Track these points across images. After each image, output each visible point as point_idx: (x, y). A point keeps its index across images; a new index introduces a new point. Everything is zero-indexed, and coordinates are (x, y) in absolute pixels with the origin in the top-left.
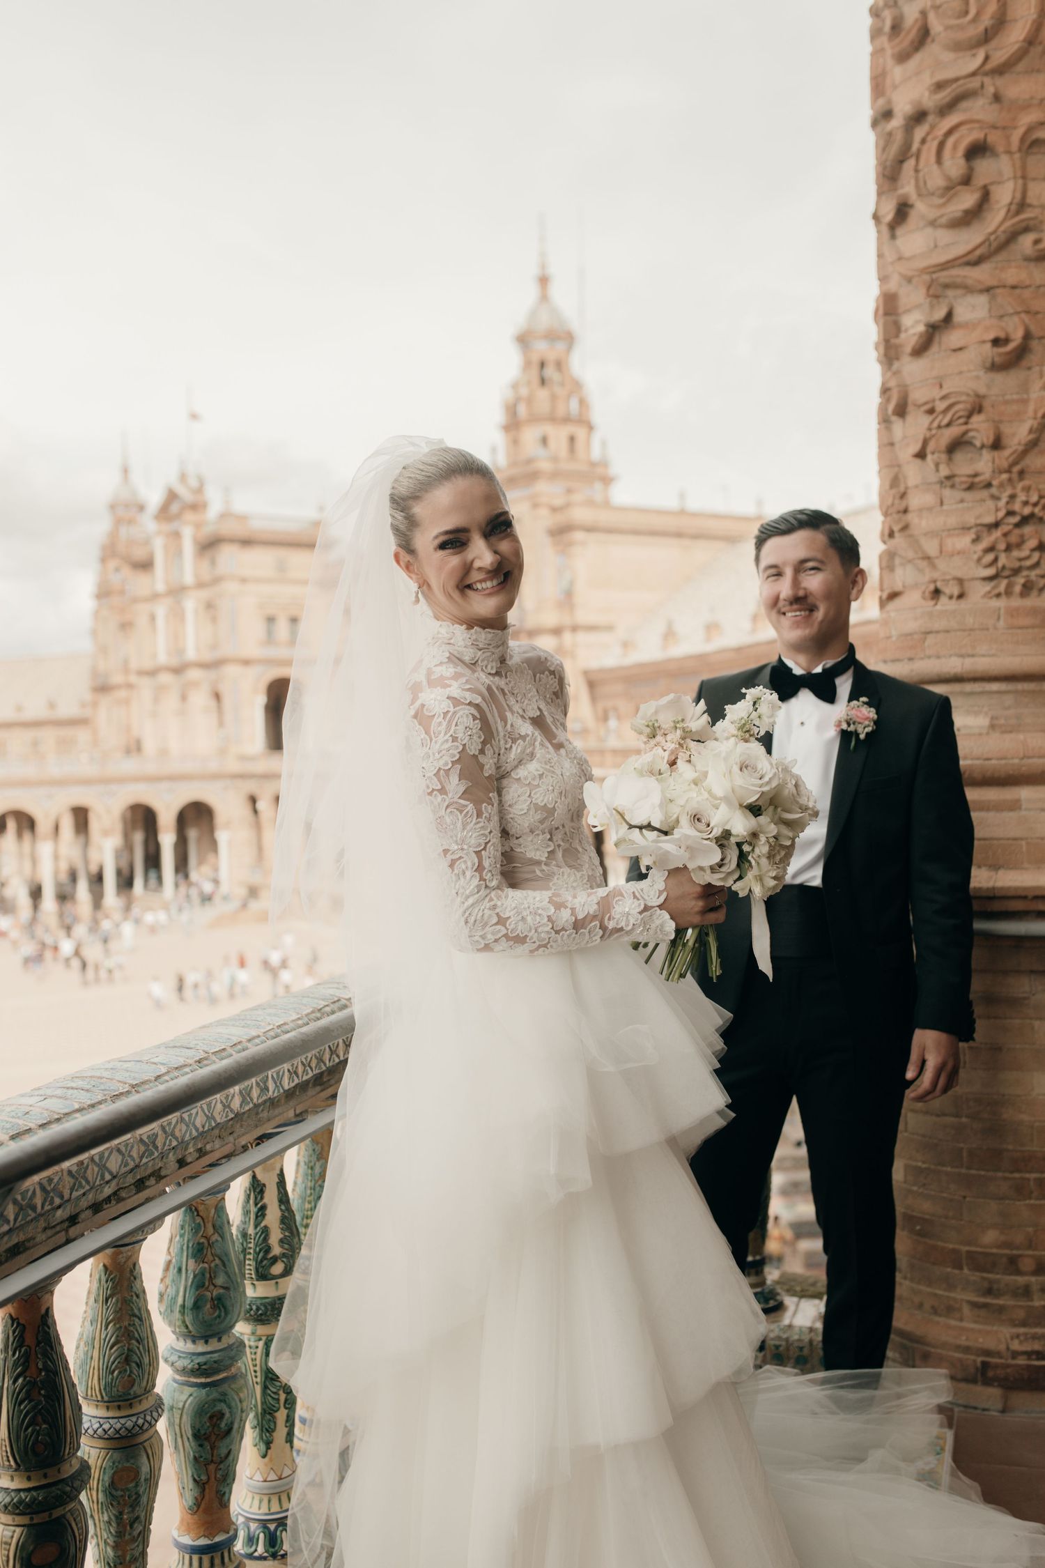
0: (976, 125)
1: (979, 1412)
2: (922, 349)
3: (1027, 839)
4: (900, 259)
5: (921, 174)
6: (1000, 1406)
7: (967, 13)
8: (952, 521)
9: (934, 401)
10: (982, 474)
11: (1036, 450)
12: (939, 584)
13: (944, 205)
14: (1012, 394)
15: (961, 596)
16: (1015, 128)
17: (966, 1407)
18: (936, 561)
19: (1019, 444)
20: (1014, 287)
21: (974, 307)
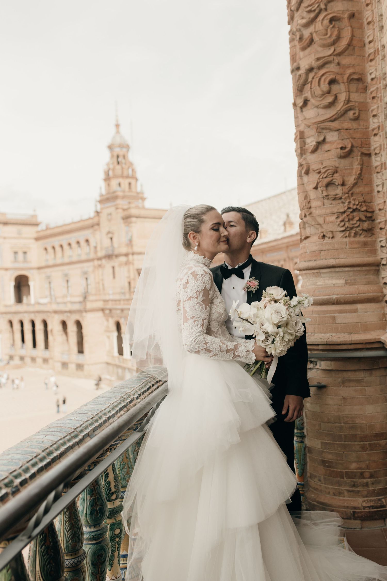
0: (332, 73)
1: (352, 530)
2: (314, 151)
3: (361, 322)
4: (305, 119)
5: (313, 90)
6: (360, 527)
7: (327, 34)
8: (328, 211)
9: (320, 169)
10: (339, 194)
11: (356, 186)
12: (325, 233)
13: (322, 100)
14: (347, 166)
15: (333, 237)
16: (345, 74)
17: (348, 528)
18: (323, 225)
19: (351, 184)
20: (347, 129)
21: (333, 136)
